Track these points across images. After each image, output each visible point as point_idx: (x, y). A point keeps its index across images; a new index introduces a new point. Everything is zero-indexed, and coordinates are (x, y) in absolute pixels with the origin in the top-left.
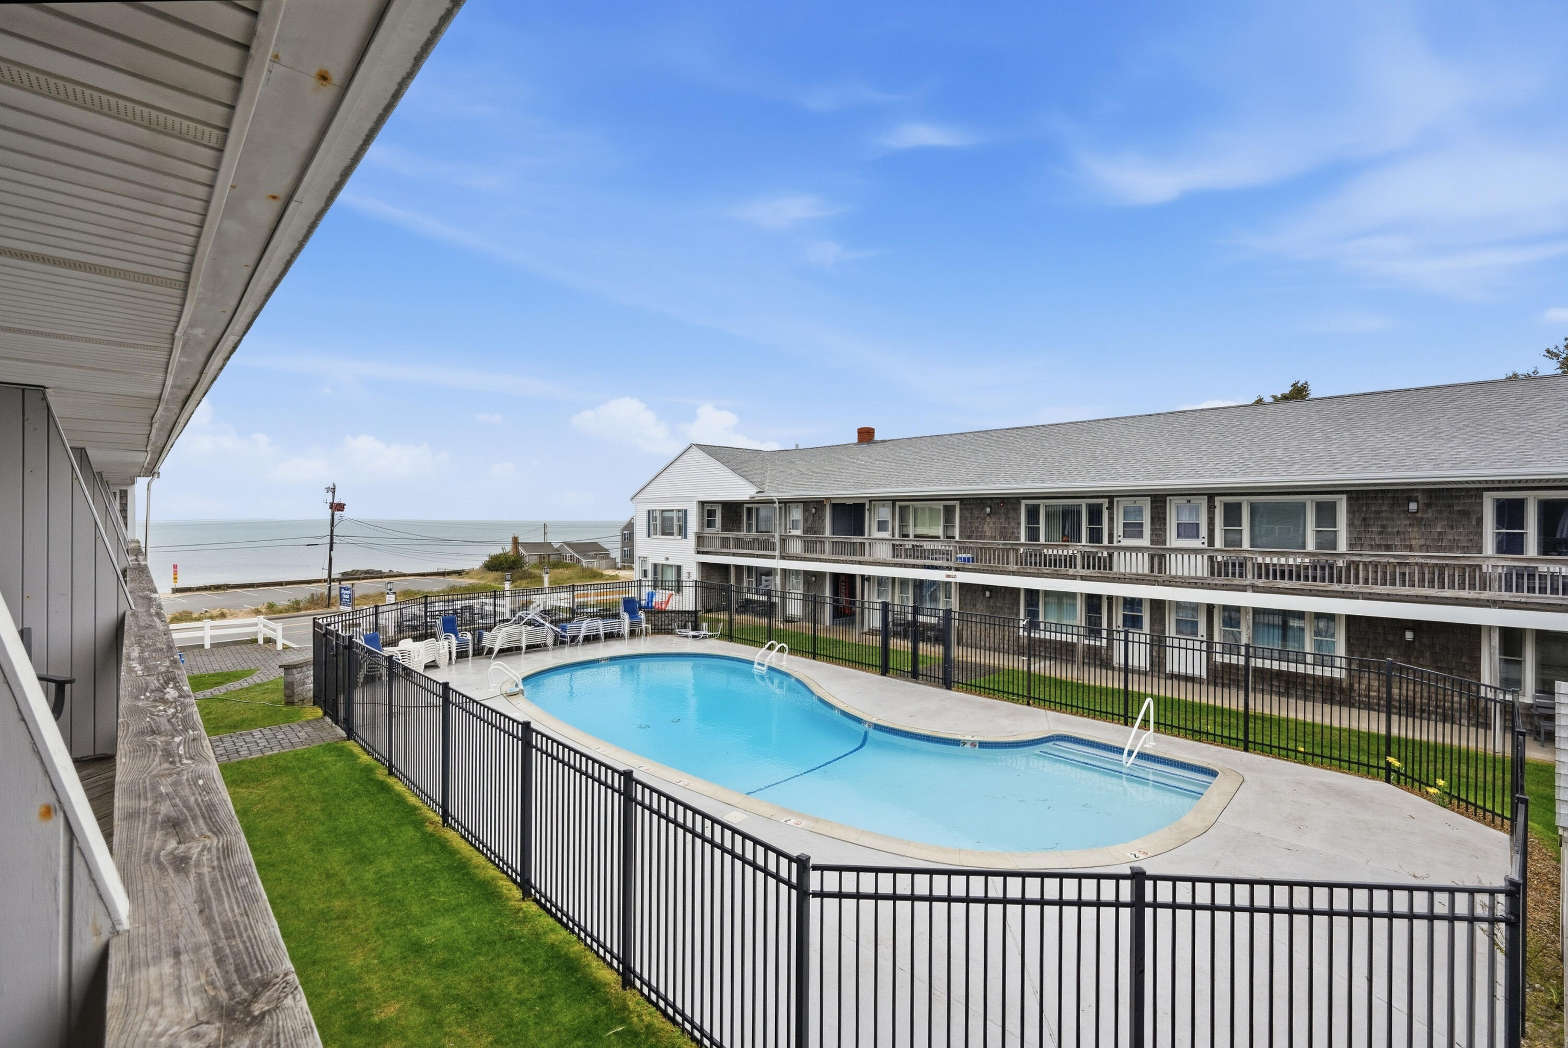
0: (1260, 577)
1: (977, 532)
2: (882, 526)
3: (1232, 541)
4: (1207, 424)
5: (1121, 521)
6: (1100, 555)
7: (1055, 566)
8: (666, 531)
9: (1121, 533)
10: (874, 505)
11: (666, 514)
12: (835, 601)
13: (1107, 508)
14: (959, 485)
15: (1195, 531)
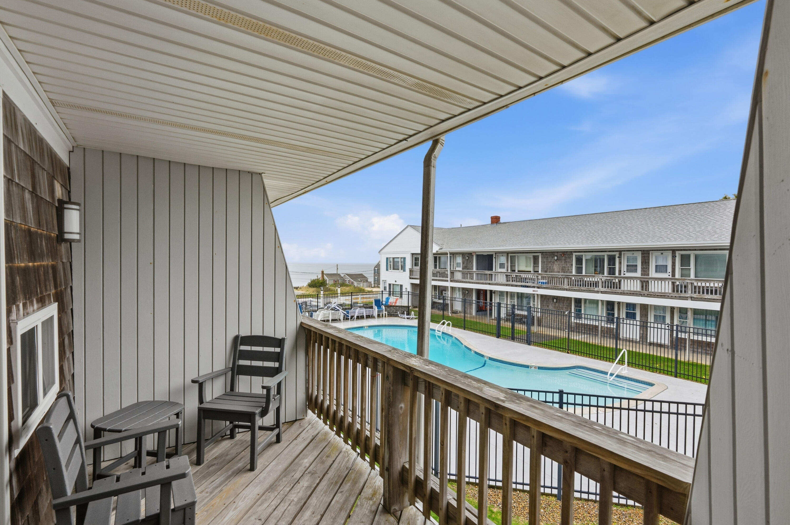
0: (695, 292)
1: (550, 269)
2: (502, 266)
3: (685, 274)
4: (675, 213)
5: (626, 264)
6: (614, 281)
7: (588, 286)
8: (395, 268)
9: (625, 270)
10: (498, 255)
11: (396, 260)
12: (478, 302)
13: (618, 257)
14: (540, 246)
15: (665, 269)
